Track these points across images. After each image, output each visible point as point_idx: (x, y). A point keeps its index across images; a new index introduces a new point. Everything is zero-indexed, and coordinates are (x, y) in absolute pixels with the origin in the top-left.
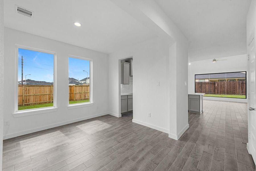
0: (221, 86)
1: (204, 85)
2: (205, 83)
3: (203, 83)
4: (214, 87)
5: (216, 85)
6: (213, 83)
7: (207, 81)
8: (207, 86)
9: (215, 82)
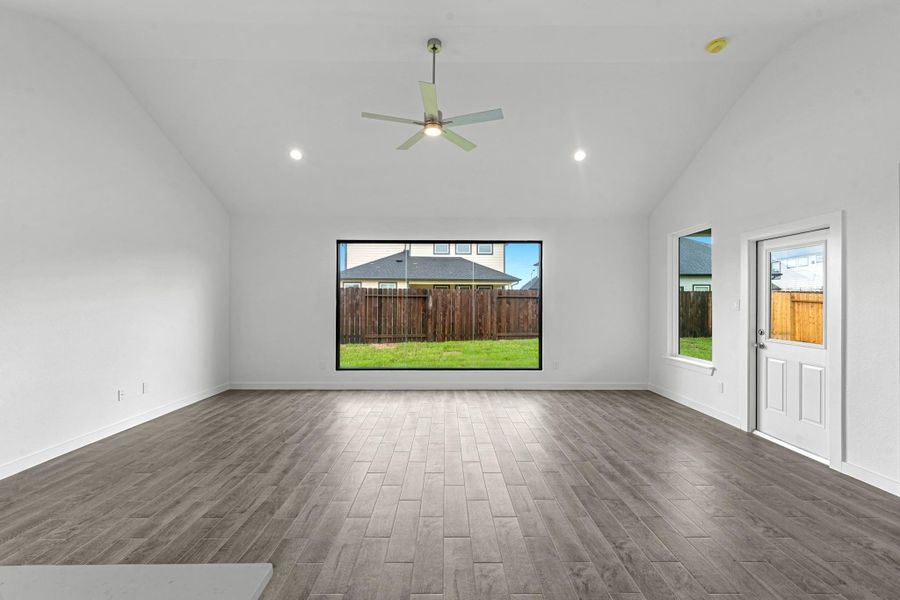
0: (445, 307)
1: (390, 304)
2: (396, 296)
3: (388, 295)
4: (424, 310)
5: (431, 305)
6: (419, 296)
7: (403, 286)
8: (402, 309)
9: (425, 292)
